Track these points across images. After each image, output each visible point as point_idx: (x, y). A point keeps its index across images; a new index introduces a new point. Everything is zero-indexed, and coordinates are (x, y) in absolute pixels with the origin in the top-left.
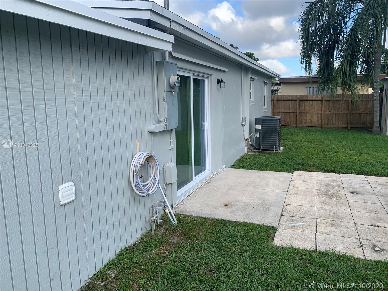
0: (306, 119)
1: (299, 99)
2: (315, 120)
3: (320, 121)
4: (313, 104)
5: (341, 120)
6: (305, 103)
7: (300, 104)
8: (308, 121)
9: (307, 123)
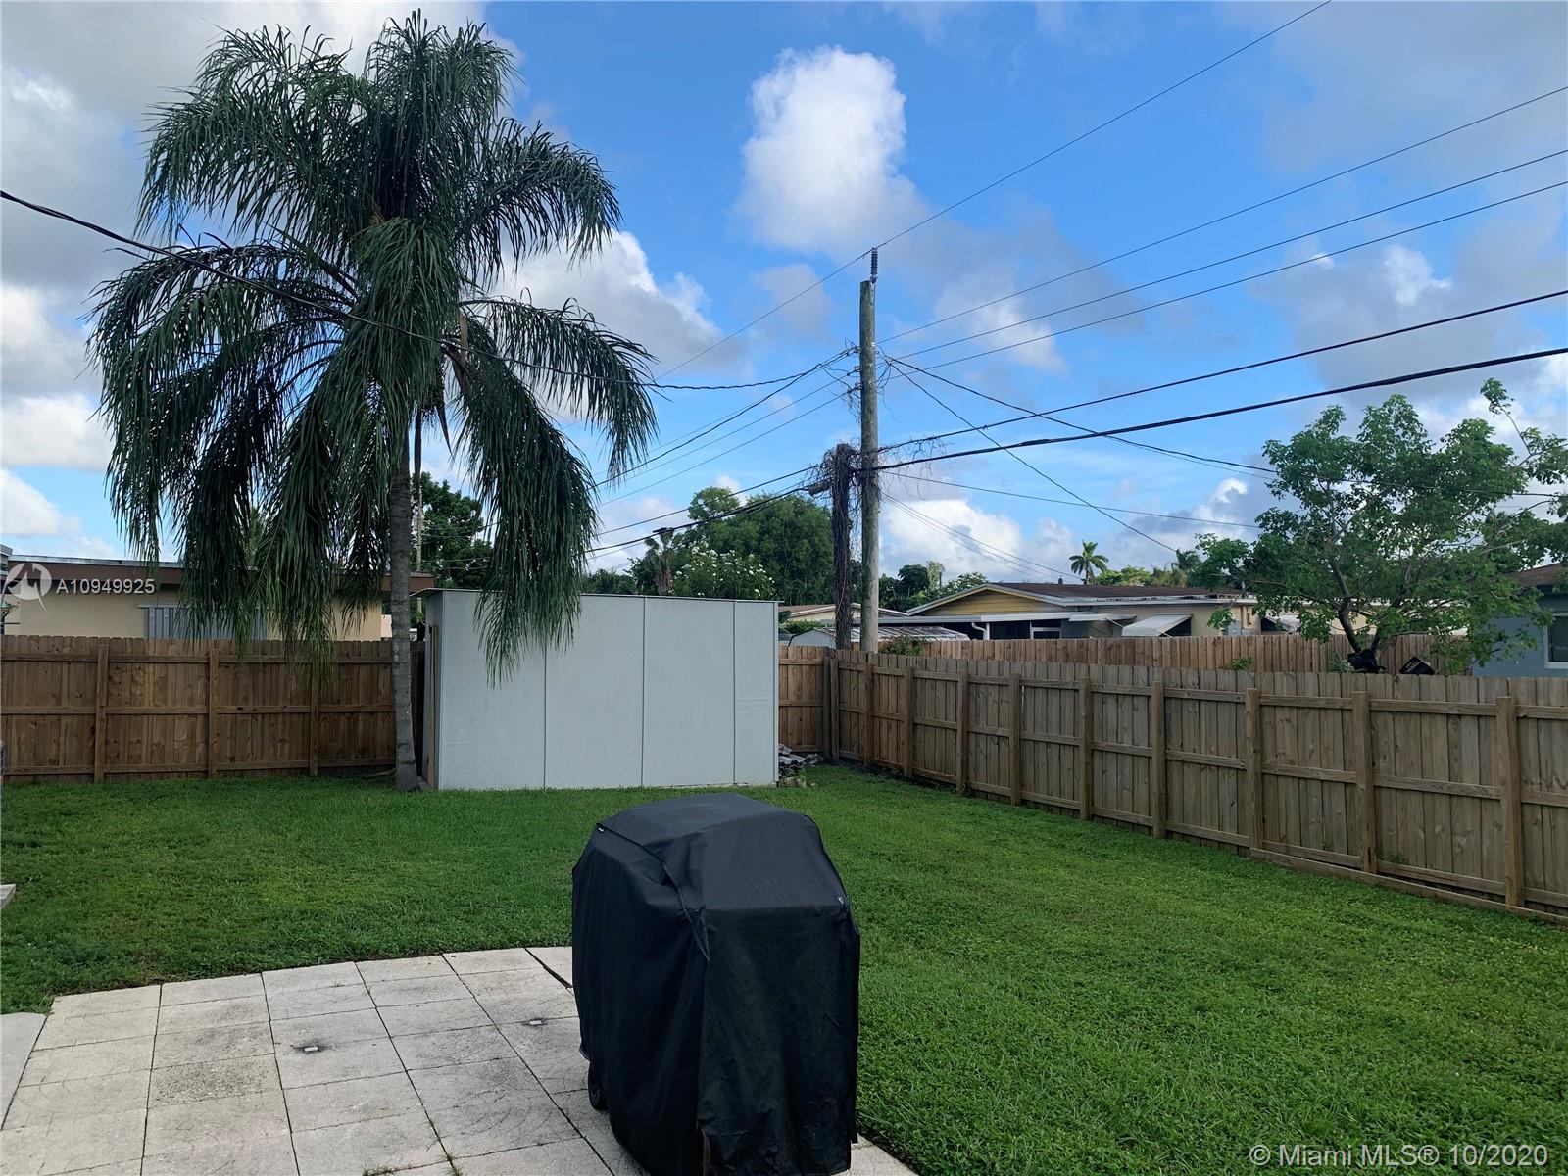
0: (138, 741)
1: (103, 656)
2: (180, 743)
3: (200, 749)
4: (169, 680)
5: (283, 741)
6: (134, 673)
7: (110, 678)
8: (150, 749)
9: (144, 758)
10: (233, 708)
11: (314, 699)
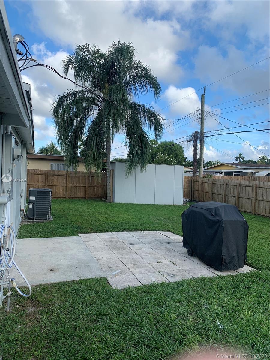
1: (47, 174)
2: (61, 192)
3: (65, 193)
4: (59, 179)
5: (81, 192)
6: (52, 177)
7: (48, 178)
8: (55, 193)
10: (71, 185)
11: (87, 184)
